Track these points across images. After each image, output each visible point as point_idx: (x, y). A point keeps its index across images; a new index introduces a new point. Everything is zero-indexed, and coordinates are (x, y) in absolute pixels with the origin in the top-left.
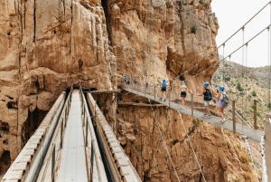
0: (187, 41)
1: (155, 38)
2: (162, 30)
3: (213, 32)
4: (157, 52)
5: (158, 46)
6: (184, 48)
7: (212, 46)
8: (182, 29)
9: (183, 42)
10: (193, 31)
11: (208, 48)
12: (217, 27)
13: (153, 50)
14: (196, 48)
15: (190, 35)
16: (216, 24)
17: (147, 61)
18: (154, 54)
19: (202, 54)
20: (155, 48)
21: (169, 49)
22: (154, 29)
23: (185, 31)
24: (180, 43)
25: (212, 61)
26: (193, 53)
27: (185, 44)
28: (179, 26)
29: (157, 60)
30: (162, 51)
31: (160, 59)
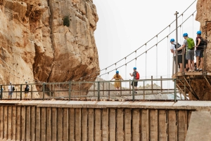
0: (58, 36)
1: (19, 30)
3: (91, 25)
4: (21, 50)
5: (22, 42)
7: (90, 45)
8: (51, 18)
9: (51, 37)
10: (66, 22)
11: (87, 48)
12: (96, 20)
13: (15, 48)
14: (71, 47)
15: (62, 28)
16: (95, 15)
17: (8, 63)
18: (17, 54)
19: (78, 56)
20: (19, 45)
21: (37, 48)
22: (16, 17)
23: (55, 22)
25: (91, 67)
26: (67, 54)
27: (56, 41)
28: (46, 14)
30: (28, 49)
31: (26, 61)
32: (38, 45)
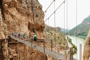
0: (35, 19)
1: (24, 18)
2: (26, 15)
3: (43, 17)
4: (24, 23)
5: (25, 21)
6: (34, 22)
7: (43, 21)
8: (33, 15)
9: (34, 20)
10: (37, 16)
11: (42, 22)
12: (44, 16)
13: (23, 22)
14: (38, 22)
15: (36, 17)
16: (44, 15)
17: (21, 26)
19: (40, 23)
20: (24, 22)
21: (29, 22)
22: (23, 15)
23: (34, 16)
24: (33, 20)
25: (43, 26)
28: (32, 14)
29: (25, 26)
30: (26, 22)
31: (26, 25)
32: (29, 21)
